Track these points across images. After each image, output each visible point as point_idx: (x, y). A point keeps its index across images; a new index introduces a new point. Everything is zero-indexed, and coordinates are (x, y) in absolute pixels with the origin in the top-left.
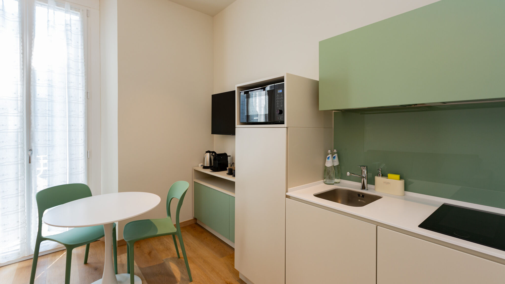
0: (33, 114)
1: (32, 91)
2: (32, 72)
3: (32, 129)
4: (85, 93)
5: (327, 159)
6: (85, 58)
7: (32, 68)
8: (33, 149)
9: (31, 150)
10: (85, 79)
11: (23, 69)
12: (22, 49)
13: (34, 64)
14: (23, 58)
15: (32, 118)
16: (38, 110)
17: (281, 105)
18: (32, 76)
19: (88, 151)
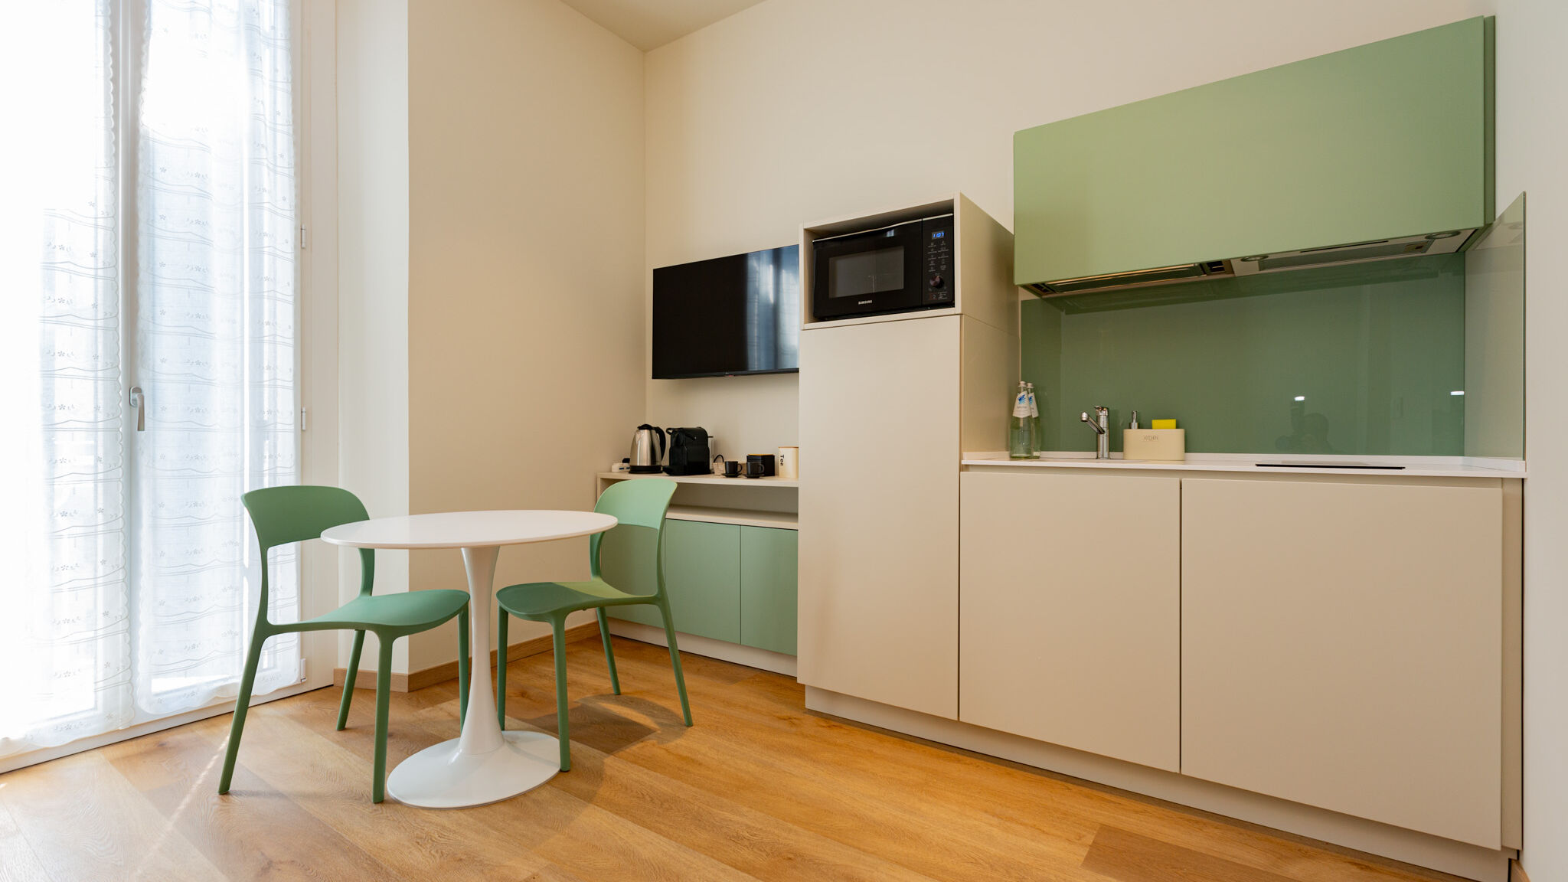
0: (143, 276)
1: (141, 205)
2: (141, 143)
3: (142, 324)
4: (296, 229)
5: (1017, 401)
6: (294, 122)
7: (142, 130)
8: (145, 386)
9: (138, 390)
10: (296, 187)
11: (115, 130)
12: (112, 67)
13: (148, 120)
14: (116, 93)
15: (143, 290)
16: (162, 265)
17: (942, 267)
18: (141, 156)
19: (304, 410)
